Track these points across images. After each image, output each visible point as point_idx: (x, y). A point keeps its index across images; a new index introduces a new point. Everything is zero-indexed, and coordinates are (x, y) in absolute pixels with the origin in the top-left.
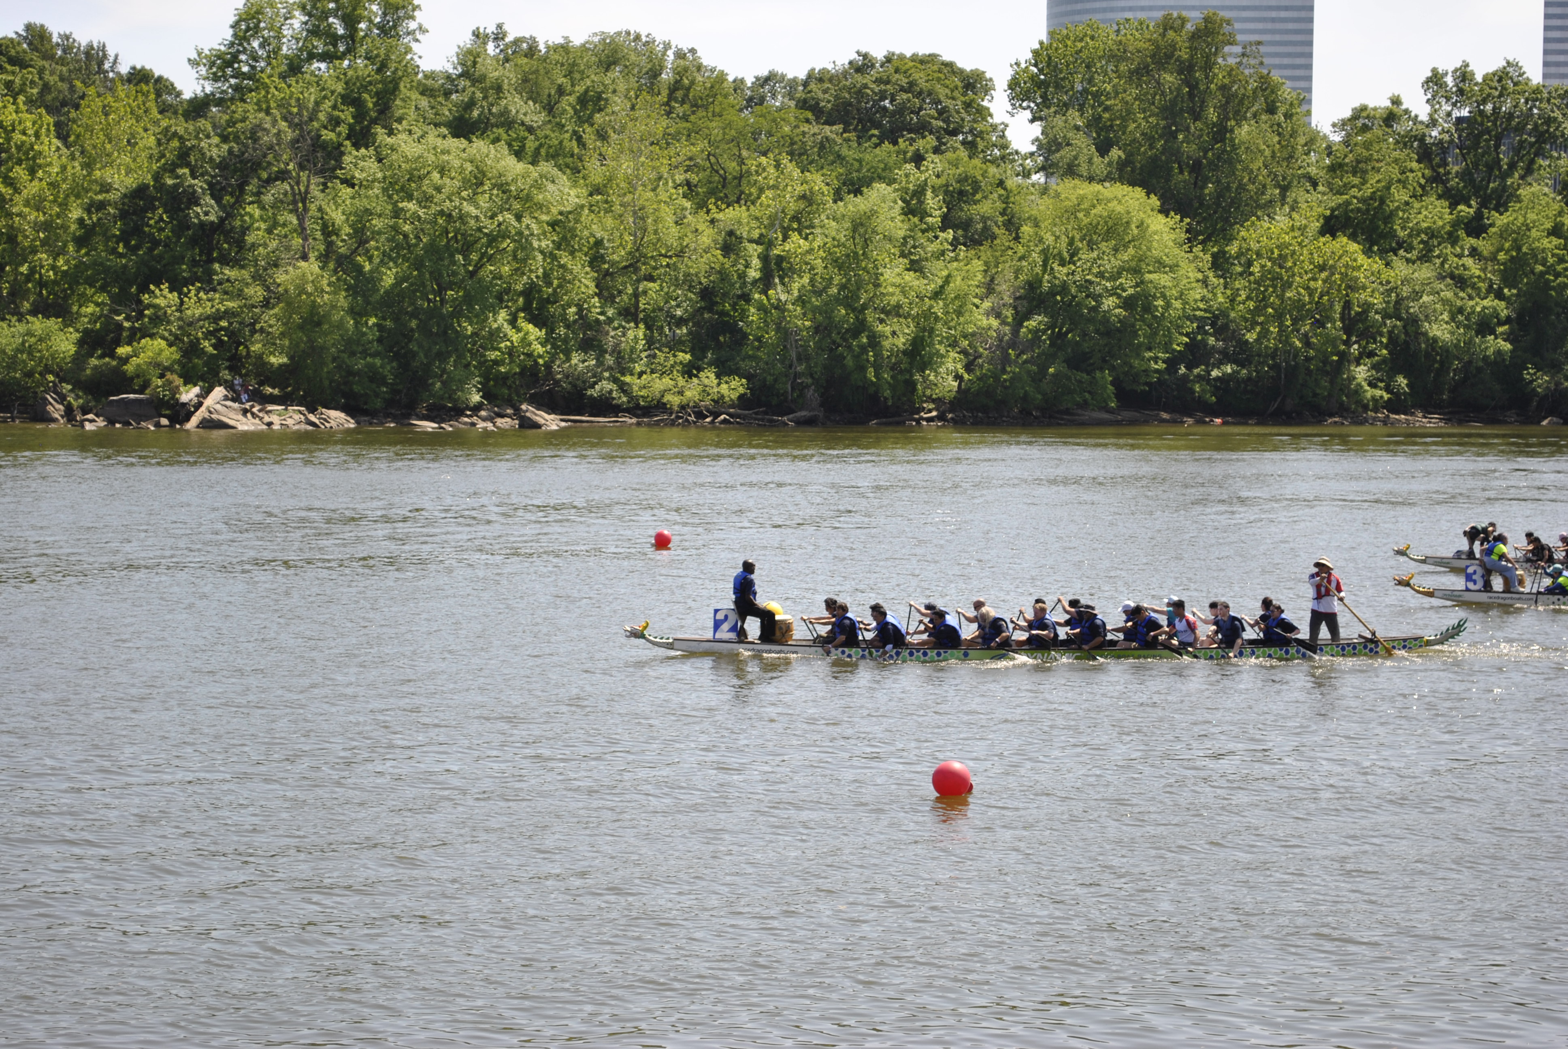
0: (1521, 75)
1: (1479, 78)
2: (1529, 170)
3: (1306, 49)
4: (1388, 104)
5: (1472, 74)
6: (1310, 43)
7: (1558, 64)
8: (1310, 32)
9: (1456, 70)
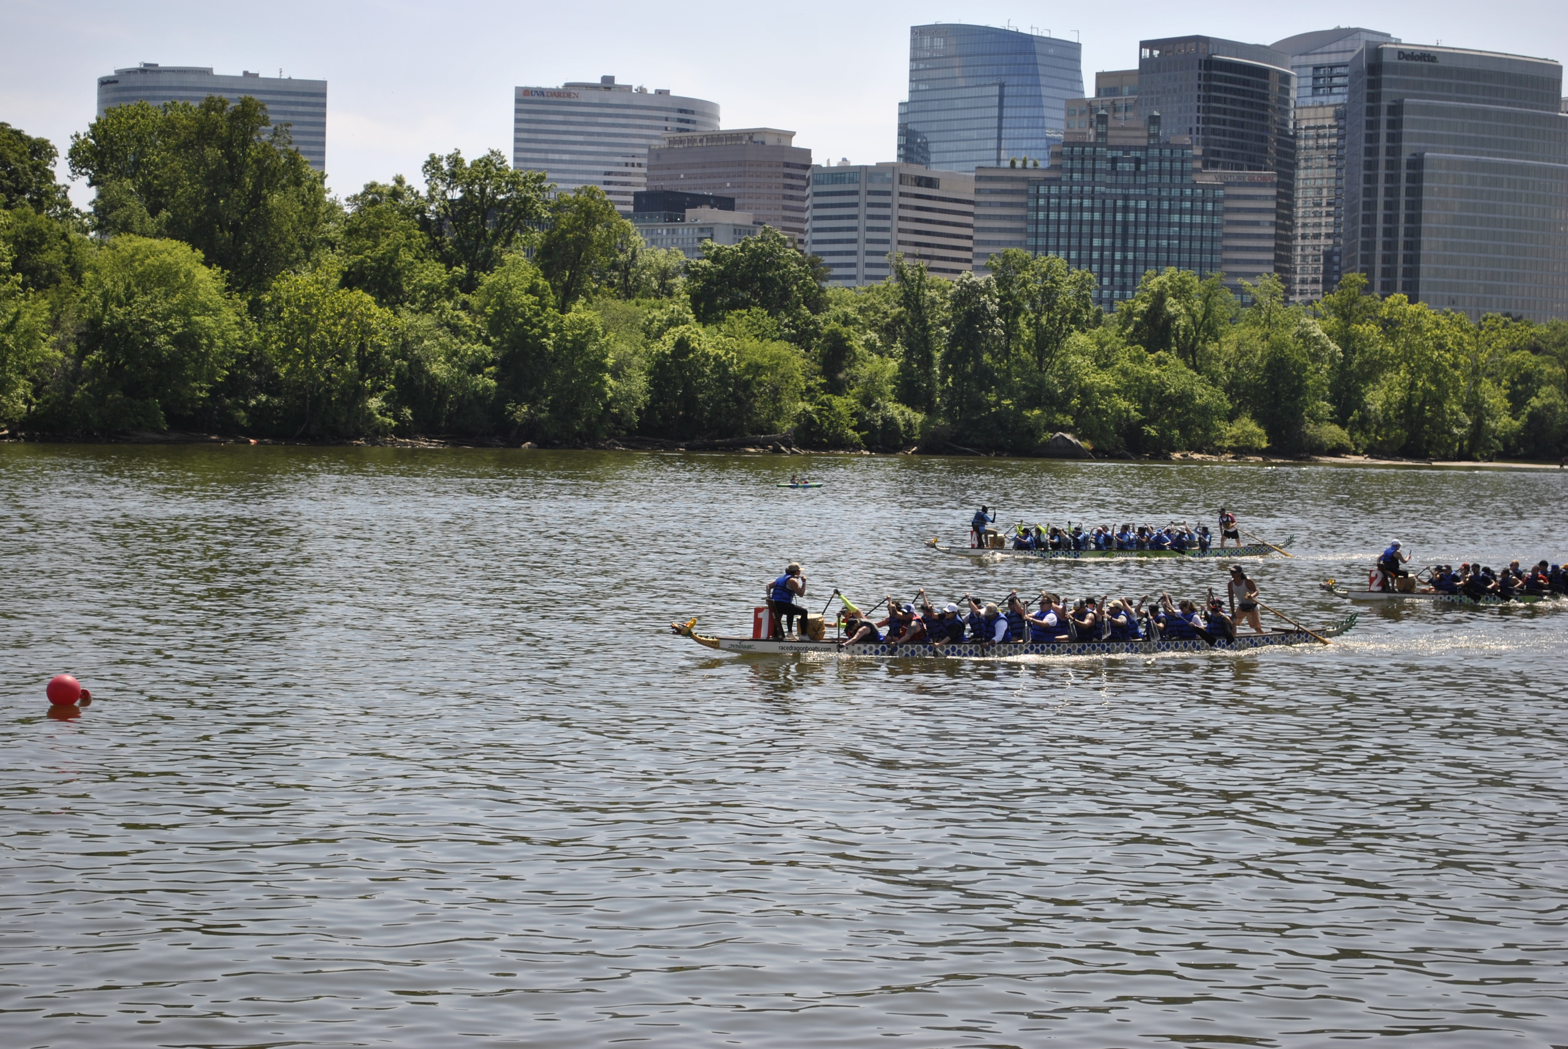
0: (502, 163)
1: (468, 164)
2: (508, 242)
3: (320, 139)
4: (392, 184)
5: (463, 160)
6: (323, 134)
7: (526, 160)
8: (324, 125)
9: (449, 157)
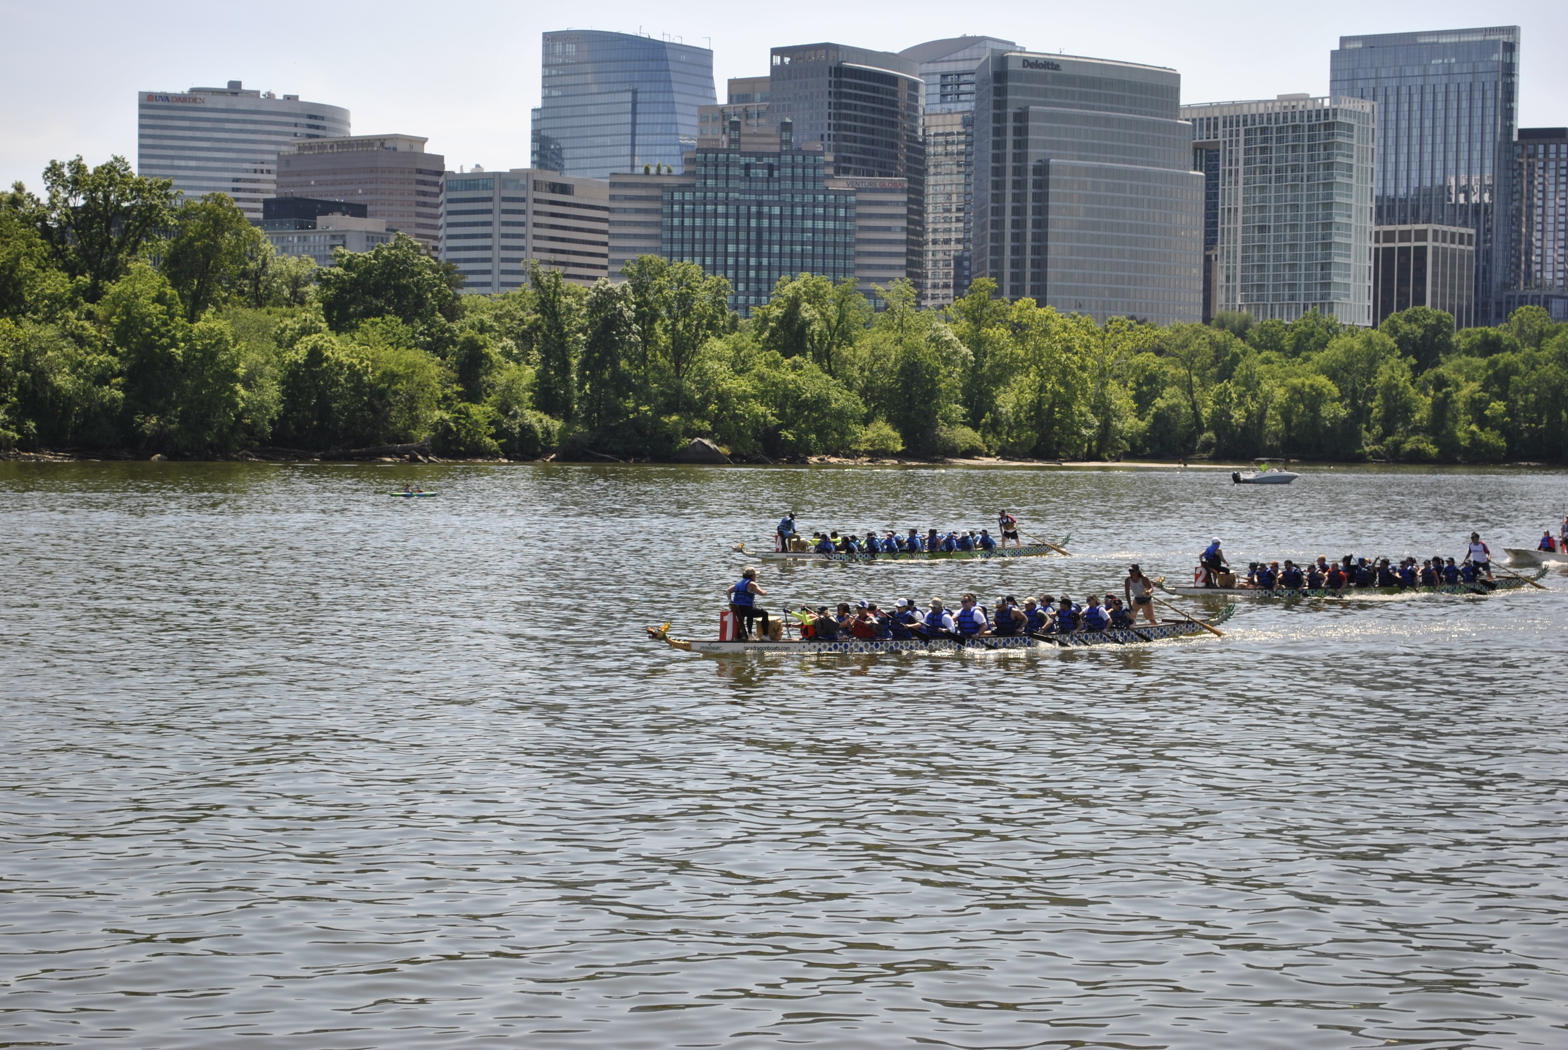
0: (126, 169)
1: (90, 171)
2: (134, 251)
4: (12, 191)
5: (85, 167)
7: (151, 167)
9: (70, 164)
